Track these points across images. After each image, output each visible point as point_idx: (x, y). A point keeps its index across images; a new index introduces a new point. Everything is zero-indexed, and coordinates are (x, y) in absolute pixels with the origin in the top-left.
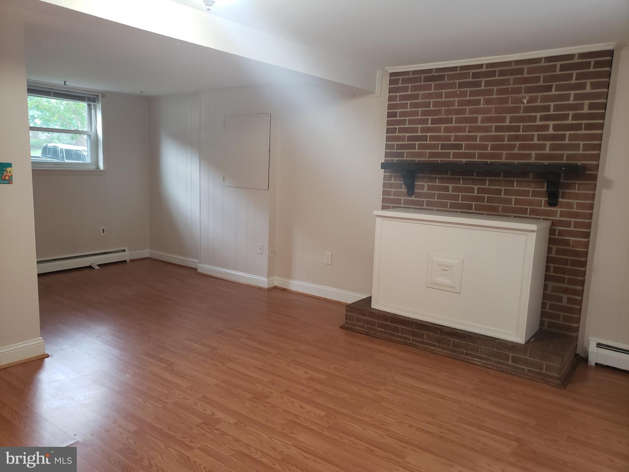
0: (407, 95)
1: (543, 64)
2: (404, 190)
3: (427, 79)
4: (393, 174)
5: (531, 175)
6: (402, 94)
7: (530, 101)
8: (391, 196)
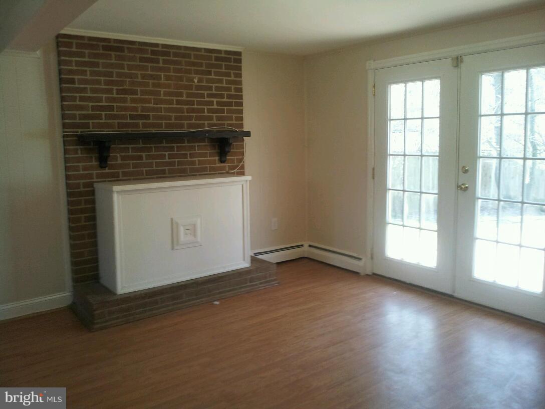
0: (85, 61)
1: (203, 53)
2: (95, 163)
3: (105, 48)
4: (78, 147)
5: (206, 140)
6: (77, 59)
7: (200, 81)
8: (79, 171)
